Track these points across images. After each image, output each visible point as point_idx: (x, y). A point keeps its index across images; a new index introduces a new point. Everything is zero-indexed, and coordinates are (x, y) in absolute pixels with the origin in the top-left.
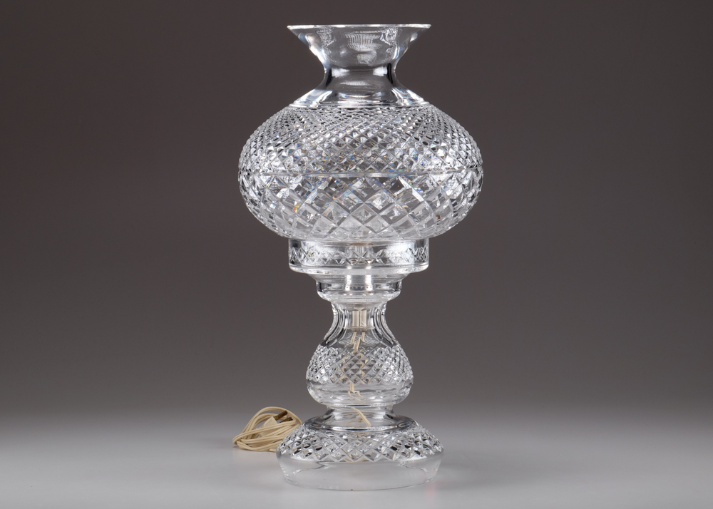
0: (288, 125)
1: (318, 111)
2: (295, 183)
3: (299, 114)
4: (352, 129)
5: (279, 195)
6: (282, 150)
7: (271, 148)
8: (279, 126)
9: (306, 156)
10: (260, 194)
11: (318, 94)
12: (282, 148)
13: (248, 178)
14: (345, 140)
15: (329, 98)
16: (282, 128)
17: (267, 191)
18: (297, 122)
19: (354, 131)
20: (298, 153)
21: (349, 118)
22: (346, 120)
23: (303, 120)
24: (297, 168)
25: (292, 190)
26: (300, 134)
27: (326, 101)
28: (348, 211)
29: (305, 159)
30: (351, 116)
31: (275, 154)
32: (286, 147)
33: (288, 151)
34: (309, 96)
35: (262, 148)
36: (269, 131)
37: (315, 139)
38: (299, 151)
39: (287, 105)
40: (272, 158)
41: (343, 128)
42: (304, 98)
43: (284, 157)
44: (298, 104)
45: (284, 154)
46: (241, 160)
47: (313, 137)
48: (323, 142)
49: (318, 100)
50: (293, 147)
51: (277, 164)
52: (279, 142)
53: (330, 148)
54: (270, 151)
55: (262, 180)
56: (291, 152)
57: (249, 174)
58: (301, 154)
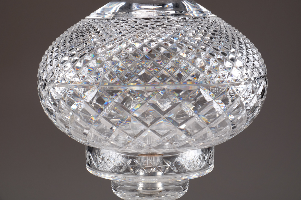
0: (83, 36)
1: (113, 21)
2: (90, 95)
3: (94, 25)
4: (150, 39)
5: (74, 107)
6: (76, 60)
7: (66, 58)
8: (74, 36)
9: (101, 66)
10: (55, 104)
11: (111, 6)
12: (76, 58)
13: (44, 88)
14: (142, 50)
15: (122, 9)
16: (77, 38)
17: (62, 102)
18: (92, 32)
19: (152, 41)
20: (93, 64)
21: (145, 28)
22: (142, 30)
23: (98, 30)
24: (92, 79)
25: (87, 103)
26: (95, 44)
27: (119, 11)
28: (146, 125)
29: (101, 70)
30: (147, 26)
31: (69, 65)
32: (80, 57)
33: (82, 61)
34: (104, 9)
35: (57, 59)
36: (64, 42)
37: (111, 49)
38: (94, 61)
39: (84, 18)
40: (66, 69)
41: (140, 38)
42: (99, 11)
43: (78, 68)
44: (93, 16)
45: (79, 64)
46: (40, 70)
47: (109, 46)
48: (120, 52)
49: (112, 11)
50: (87, 57)
51: (72, 74)
52: (74, 52)
53: (127, 58)
54: (65, 61)
55: (57, 91)
56: (86, 62)
57: (45, 84)
58: (96, 65)
